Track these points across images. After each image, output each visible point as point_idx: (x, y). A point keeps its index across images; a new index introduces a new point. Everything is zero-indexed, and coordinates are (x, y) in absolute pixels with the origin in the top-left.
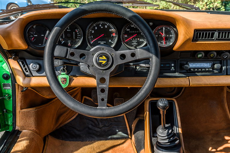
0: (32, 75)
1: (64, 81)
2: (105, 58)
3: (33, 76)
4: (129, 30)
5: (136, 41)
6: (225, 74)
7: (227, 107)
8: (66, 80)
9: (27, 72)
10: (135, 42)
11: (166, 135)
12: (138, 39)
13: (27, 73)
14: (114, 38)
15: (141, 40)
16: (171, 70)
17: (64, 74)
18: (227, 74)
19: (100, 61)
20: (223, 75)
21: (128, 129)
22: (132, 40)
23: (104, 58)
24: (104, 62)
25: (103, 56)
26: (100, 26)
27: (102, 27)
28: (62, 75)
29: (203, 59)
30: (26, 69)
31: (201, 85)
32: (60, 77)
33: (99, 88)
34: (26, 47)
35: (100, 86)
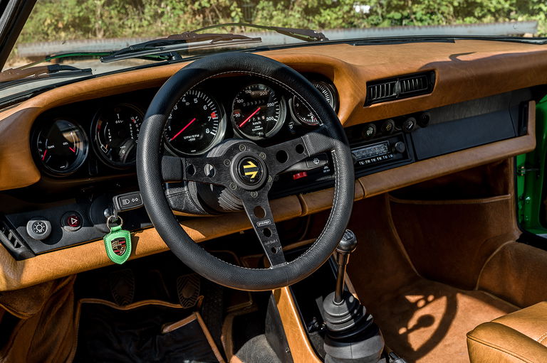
0: (34, 253)
1: (119, 247)
2: (254, 166)
3: (36, 255)
4: (242, 101)
5: (260, 122)
6: (414, 159)
7: (397, 237)
8: (125, 244)
9: (18, 246)
10: (258, 125)
11: (347, 312)
12: (263, 117)
13: (19, 251)
14: (216, 123)
15: (268, 119)
16: (325, 171)
17: (117, 231)
18: (417, 160)
19: (246, 174)
20: (410, 162)
21: (215, 349)
22: (252, 121)
23: (252, 165)
24: (254, 174)
25: (250, 162)
26: (184, 100)
27: (187, 104)
28: (113, 232)
29: (375, 137)
30: (13, 241)
31: (384, 190)
32: (110, 238)
33: (258, 228)
34: (37, 179)
35: (260, 224)
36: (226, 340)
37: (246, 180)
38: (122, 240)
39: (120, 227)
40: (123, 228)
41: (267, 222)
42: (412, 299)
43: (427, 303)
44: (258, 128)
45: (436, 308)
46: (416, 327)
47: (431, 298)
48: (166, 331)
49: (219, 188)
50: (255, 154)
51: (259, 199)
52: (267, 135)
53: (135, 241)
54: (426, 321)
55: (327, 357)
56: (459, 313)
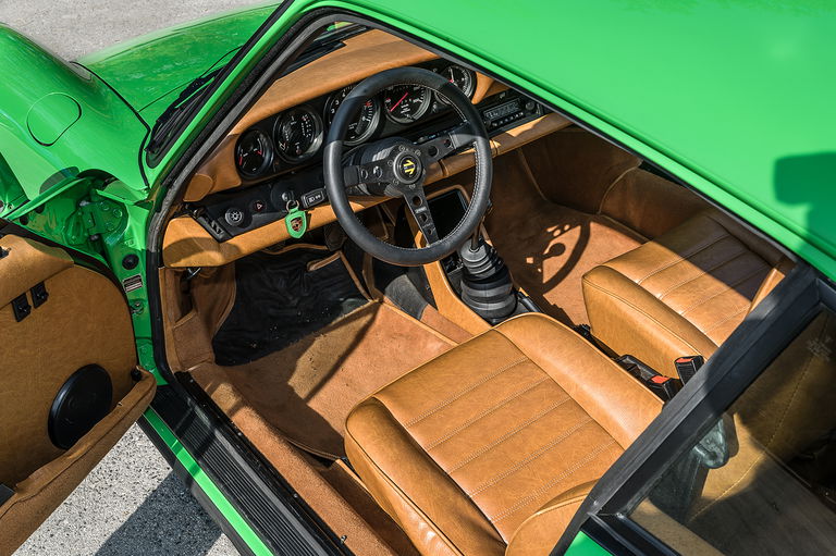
0: (232, 235)
1: (297, 225)
3: (233, 237)
5: (407, 105)
8: (301, 221)
9: (219, 231)
10: (406, 107)
12: (410, 100)
13: (220, 235)
17: (295, 212)
19: (406, 171)
21: (358, 283)
23: (411, 163)
24: (412, 170)
25: (408, 161)
28: (292, 213)
30: (215, 228)
32: (289, 218)
33: (417, 215)
34: (239, 183)
35: (417, 211)
36: (367, 273)
37: (406, 176)
38: (298, 219)
39: (296, 208)
40: (299, 209)
41: (423, 209)
42: (550, 230)
43: (563, 232)
44: (406, 110)
45: (570, 238)
46: (548, 256)
47: (567, 227)
48: (312, 268)
49: (384, 185)
50: (411, 152)
51: (416, 189)
52: (416, 117)
53: (309, 216)
54: (559, 250)
55: (463, 294)
56: (592, 238)
